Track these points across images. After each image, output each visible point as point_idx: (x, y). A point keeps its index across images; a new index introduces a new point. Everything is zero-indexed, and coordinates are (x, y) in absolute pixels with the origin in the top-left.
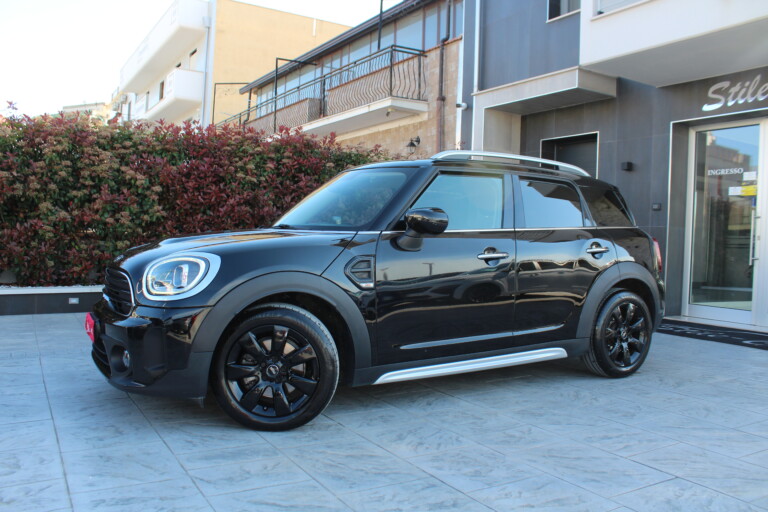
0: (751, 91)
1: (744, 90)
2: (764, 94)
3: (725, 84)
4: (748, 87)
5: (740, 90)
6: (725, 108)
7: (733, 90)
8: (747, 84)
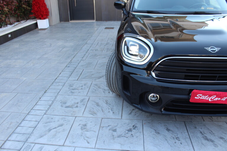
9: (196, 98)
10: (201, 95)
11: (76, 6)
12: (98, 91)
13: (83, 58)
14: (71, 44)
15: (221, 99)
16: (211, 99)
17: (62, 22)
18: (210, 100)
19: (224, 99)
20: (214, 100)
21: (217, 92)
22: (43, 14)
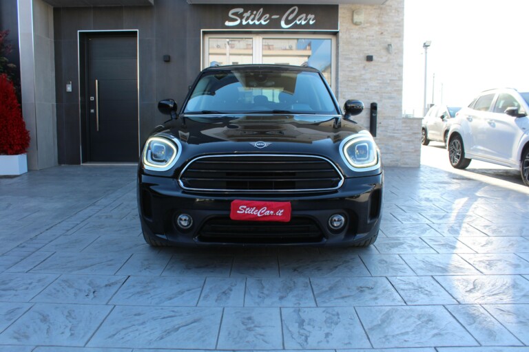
0: (257, 17)
1: (253, 16)
2: (265, 21)
3: (241, 10)
4: (255, 15)
5: (250, 15)
6: (240, 25)
7: (246, 15)
8: (255, 12)
9: (238, 212)
10: (245, 207)
11: (98, 130)
12: (63, 292)
13: (68, 231)
14: (59, 205)
15: (275, 212)
16: (261, 214)
17: (63, 165)
18: (259, 215)
19: (280, 213)
20: (265, 214)
21: (267, 202)
22: (12, 143)
